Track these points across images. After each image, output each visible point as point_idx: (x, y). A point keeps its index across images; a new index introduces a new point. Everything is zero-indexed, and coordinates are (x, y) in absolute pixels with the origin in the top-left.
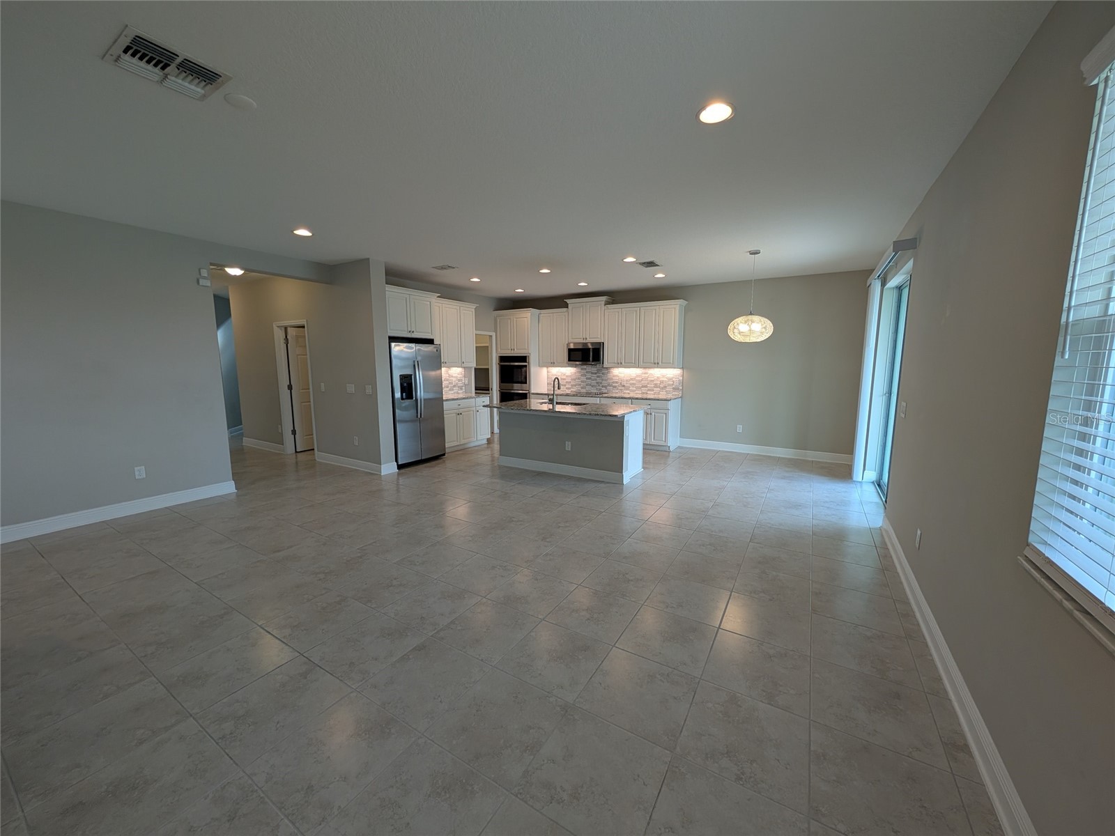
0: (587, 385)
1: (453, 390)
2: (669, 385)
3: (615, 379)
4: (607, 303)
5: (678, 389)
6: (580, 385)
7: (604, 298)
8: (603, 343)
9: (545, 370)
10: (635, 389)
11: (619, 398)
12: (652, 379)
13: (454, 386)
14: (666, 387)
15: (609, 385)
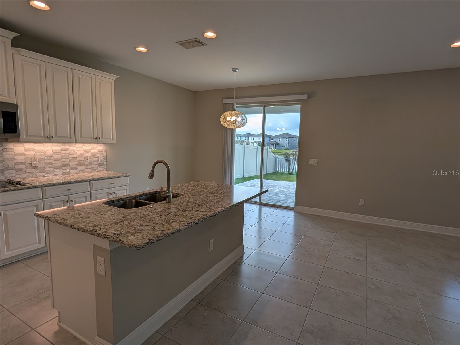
3: (20, 159)
4: (15, 43)
5: (103, 164)
8: (17, 106)
10: (52, 169)
12: (75, 156)
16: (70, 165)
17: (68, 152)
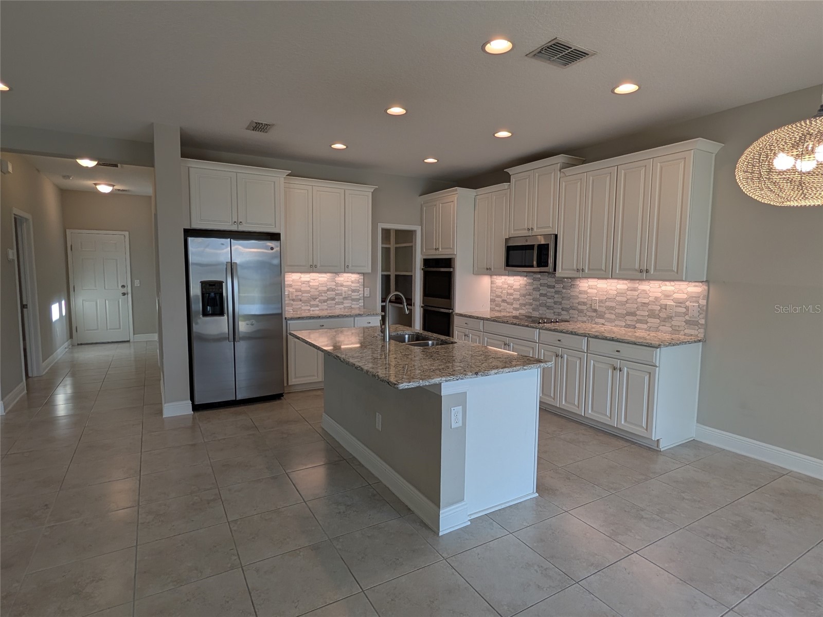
0: (540, 305)
1: (342, 303)
2: (678, 314)
3: (583, 298)
4: (565, 166)
5: (697, 323)
6: (531, 304)
7: (560, 159)
8: (556, 236)
9: (486, 281)
10: (613, 317)
11: (567, 333)
12: (646, 301)
13: (345, 298)
14: (670, 318)
15: (572, 308)
16: (636, 315)
17: (636, 293)
